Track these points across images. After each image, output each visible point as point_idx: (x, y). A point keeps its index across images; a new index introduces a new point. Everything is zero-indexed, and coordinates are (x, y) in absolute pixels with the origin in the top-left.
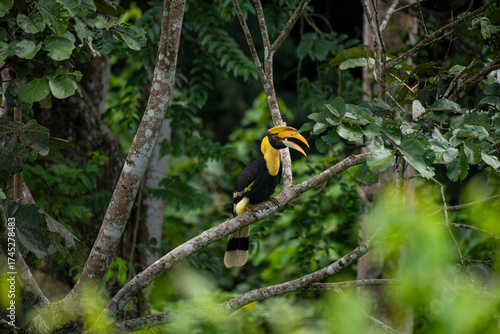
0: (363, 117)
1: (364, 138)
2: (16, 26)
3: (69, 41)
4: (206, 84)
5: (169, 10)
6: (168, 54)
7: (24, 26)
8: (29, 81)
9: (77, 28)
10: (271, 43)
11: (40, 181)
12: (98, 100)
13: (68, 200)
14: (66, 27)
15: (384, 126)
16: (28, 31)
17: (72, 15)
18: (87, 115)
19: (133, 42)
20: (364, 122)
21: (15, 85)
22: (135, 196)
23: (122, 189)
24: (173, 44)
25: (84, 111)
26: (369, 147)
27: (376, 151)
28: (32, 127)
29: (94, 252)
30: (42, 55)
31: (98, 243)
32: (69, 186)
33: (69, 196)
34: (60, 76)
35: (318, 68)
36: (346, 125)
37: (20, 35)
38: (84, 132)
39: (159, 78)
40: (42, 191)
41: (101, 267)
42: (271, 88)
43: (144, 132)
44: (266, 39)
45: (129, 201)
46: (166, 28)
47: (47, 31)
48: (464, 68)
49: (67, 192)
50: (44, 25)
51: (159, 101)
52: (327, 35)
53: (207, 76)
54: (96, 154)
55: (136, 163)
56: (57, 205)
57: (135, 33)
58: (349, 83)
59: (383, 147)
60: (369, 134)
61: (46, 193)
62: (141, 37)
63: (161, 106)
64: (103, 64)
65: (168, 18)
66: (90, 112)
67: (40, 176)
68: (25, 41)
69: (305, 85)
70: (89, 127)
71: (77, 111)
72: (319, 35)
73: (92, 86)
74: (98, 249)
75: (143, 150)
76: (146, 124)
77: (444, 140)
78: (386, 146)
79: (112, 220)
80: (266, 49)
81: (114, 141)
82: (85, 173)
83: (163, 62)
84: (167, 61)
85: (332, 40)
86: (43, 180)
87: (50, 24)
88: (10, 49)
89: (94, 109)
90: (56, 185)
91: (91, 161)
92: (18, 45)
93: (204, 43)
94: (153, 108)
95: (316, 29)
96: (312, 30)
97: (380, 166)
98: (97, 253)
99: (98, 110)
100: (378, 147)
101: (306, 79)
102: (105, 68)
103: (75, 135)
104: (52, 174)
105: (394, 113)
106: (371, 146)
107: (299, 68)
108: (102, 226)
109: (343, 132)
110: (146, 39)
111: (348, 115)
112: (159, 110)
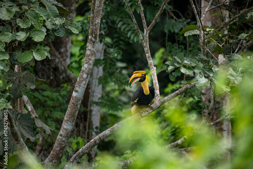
0: (193, 62)
1: (194, 73)
2: (16, 24)
3: (43, 32)
4: (122, 46)
5: (93, 14)
6: (94, 36)
7: (20, 25)
8: (23, 52)
9: (46, 24)
10: (148, 27)
11: (37, 100)
12: (65, 57)
13: (52, 109)
14: (42, 25)
15: (204, 67)
16: (22, 27)
17: (45, 18)
18: (59, 65)
19: (75, 29)
20: (194, 65)
21: (16, 55)
22: (79, 108)
23: (72, 105)
24: (96, 30)
25: (58, 63)
26: (197, 77)
27: (200, 79)
28: (26, 74)
29: (59, 137)
30: (29, 39)
31: (61, 132)
32: (52, 102)
33: (53, 107)
34: (38, 49)
35: (176, 37)
36: (185, 66)
37: (18, 29)
38: (59, 74)
39: (89, 48)
40: (39, 105)
41: (63, 145)
42: (148, 50)
43: (83, 75)
44: (145, 25)
45: (76, 111)
46: (92, 23)
47: (32, 27)
48: (246, 35)
49: (51, 105)
50: (30, 24)
51: (90, 59)
52: (180, 20)
53: (121, 42)
54: (65, 85)
55: (79, 91)
56: (46, 112)
57: (76, 25)
58: (192, 44)
59: (204, 77)
60: (196, 71)
61: (41, 106)
62: (79, 27)
63: (91, 62)
64: (67, 39)
65: (93, 17)
66: (61, 64)
67: (37, 98)
68: (21, 32)
69: (170, 46)
70: (61, 72)
71: (54, 63)
72: (176, 20)
73: (62, 50)
74: (61, 135)
75: (82, 85)
76: (83, 71)
77: (235, 74)
78: (205, 77)
79: (68, 120)
80: (145, 30)
81: (73, 78)
82: (60, 95)
83: (91, 40)
84: (93, 39)
85: (183, 22)
86: (39, 99)
87: (33, 24)
88: (12, 36)
89: (63, 62)
90: (46, 101)
91: (63, 89)
92: (17, 34)
93: (119, 26)
94: (87, 63)
95: (175, 17)
96: (172, 18)
97: (203, 86)
98: (61, 137)
99: (65, 63)
100: (201, 77)
101: (170, 43)
102: (68, 41)
103: (54, 75)
104: (43, 96)
105: (209, 61)
106: (198, 77)
107: (167, 37)
108: (63, 124)
109: (183, 70)
110: (81, 28)
111: (185, 62)
112: (90, 64)
